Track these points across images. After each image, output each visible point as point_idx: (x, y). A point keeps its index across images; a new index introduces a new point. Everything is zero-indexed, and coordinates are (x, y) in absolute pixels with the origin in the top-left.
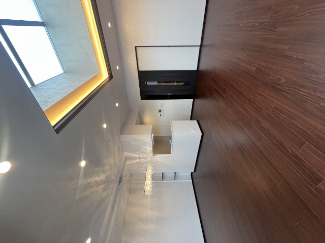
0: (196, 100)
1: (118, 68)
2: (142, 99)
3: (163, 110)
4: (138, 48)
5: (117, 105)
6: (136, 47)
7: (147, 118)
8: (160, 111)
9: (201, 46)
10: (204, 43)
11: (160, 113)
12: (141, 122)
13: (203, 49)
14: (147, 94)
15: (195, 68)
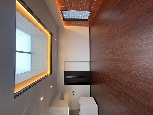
0: (91, 85)
1: (55, 69)
2: (64, 85)
3: (75, 91)
4: (65, 62)
5: (51, 87)
6: (64, 62)
7: (66, 97)
8: (73, 92)
9: (90, 62)
10: (91, 61)
11: (73, 93)
12: (62, 98)
13: (91, 63)
14: (67, 82)
15: (89, 70)
